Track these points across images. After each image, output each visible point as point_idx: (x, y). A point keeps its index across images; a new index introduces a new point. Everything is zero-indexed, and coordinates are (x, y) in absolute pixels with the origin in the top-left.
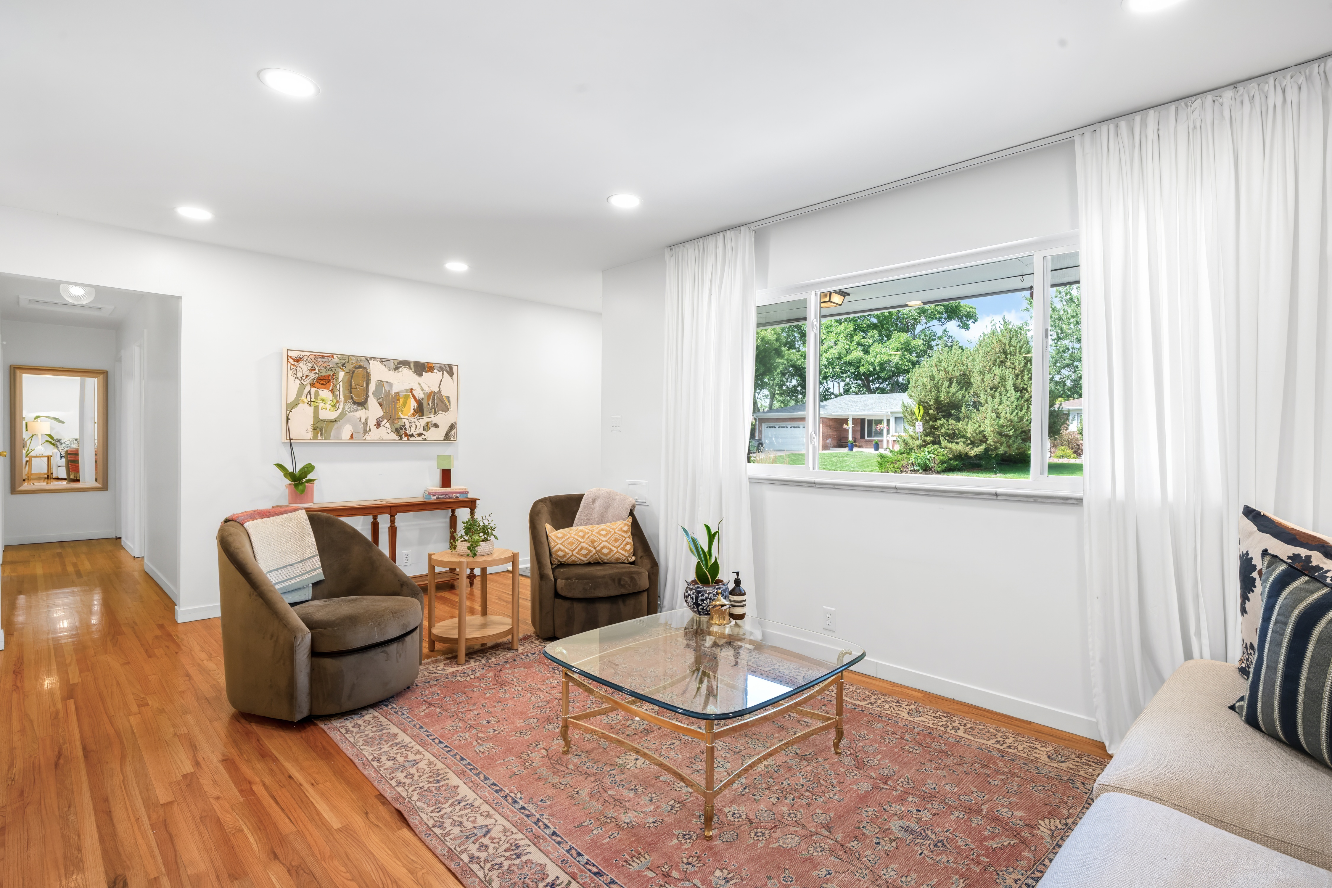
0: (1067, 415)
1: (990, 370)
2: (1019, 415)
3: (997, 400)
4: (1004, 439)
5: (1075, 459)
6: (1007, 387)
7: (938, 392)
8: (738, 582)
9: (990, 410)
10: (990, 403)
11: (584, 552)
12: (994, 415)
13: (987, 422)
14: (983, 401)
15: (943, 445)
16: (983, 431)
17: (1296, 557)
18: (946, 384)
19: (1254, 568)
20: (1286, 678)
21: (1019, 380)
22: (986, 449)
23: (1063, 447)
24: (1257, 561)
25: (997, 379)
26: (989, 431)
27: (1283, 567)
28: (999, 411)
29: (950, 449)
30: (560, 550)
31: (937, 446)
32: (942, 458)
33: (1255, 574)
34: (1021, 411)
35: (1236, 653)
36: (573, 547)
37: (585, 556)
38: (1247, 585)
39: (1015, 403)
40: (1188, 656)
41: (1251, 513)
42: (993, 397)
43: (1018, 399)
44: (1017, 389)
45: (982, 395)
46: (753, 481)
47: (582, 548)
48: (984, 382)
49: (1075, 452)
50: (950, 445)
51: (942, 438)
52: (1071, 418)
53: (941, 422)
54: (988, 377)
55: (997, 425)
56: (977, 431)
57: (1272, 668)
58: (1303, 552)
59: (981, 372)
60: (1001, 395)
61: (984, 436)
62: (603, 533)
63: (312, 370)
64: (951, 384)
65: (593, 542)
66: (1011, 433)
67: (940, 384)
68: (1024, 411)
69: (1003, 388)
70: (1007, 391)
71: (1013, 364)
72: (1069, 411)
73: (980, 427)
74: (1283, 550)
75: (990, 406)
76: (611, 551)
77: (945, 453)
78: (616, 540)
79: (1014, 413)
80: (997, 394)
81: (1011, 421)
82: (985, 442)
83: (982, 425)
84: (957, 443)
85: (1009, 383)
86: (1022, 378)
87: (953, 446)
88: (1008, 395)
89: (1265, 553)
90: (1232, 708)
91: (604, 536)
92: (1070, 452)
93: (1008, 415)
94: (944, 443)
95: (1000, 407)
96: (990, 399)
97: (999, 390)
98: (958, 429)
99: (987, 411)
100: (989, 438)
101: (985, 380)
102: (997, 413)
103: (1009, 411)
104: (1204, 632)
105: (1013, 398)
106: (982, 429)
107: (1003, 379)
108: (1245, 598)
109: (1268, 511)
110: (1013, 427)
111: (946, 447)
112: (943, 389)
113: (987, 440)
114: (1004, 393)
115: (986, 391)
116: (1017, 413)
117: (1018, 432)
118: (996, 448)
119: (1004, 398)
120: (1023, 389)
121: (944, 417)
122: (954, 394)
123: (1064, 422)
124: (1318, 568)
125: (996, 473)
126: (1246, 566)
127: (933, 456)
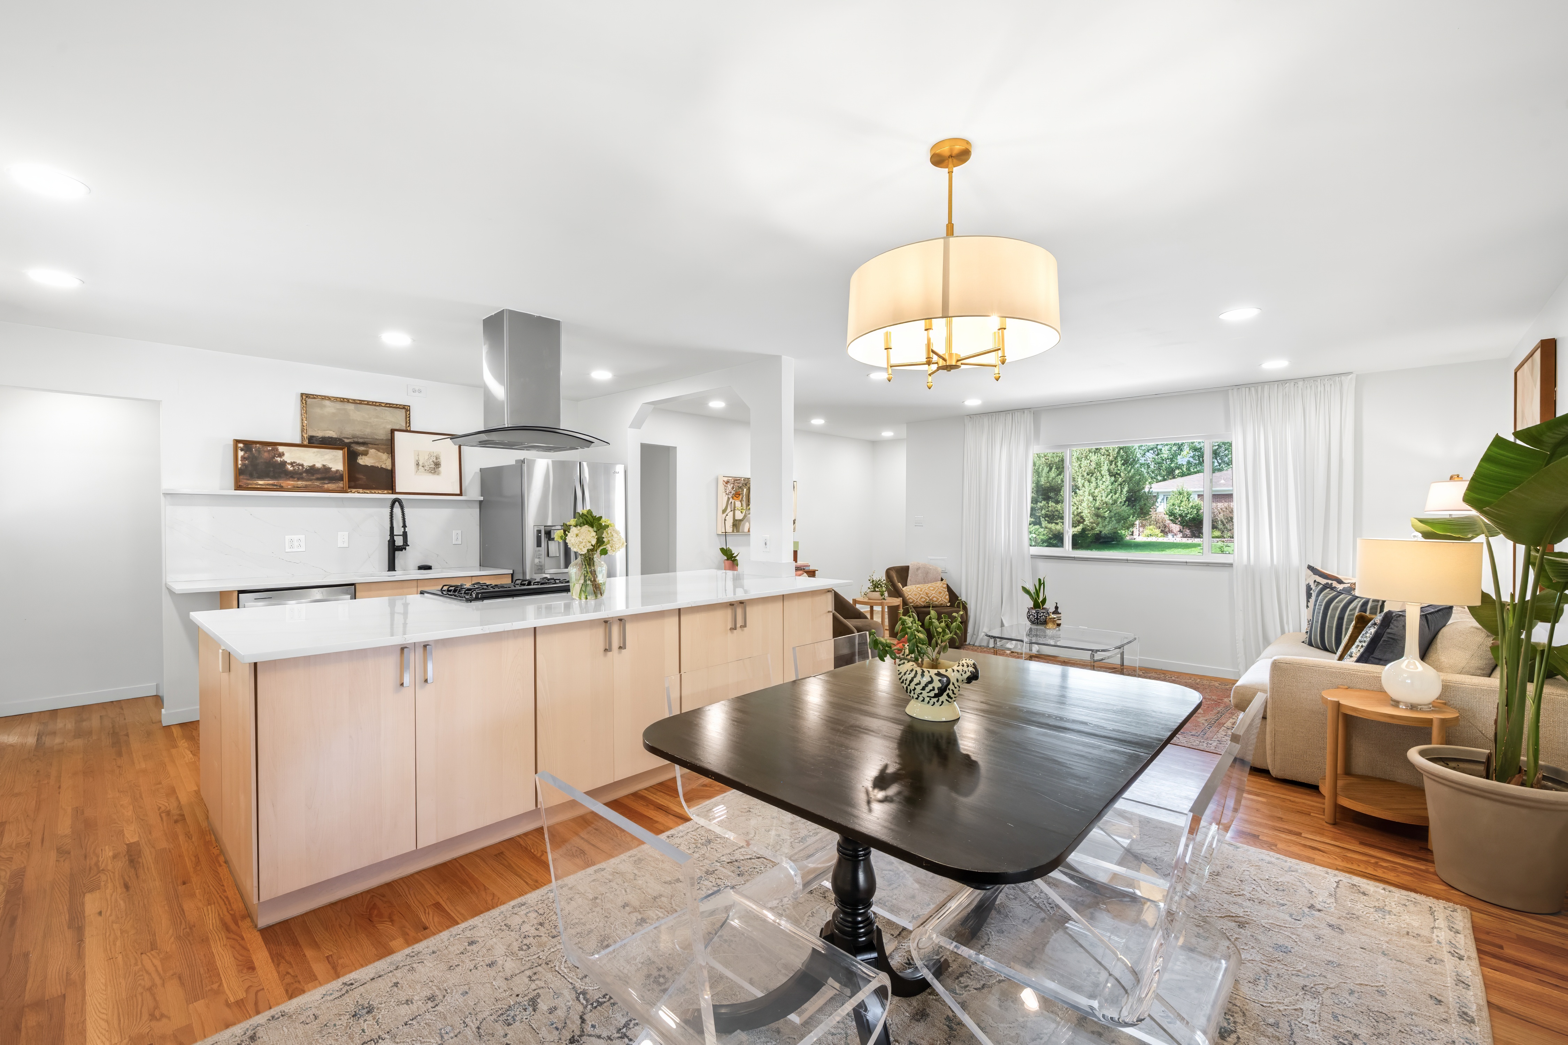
0: (1156, 497)
1: (1086, 457)
2: (1114, 497)
3: (1093, 484)
4: (1100, 519)
5: (1162, 538)
6: (1102, 472)
7: (1039, 477)
8: (1057, 608)
9: (1087, 493)
10: (1086, 487)
11: (924, 600)
12: (1091, 498)
13: (1085, 504)
14: (1080, 485)
15: (1043, 526)
16: (1081, 513)
17: (1327, 583)
18: (1046, 469)
19: (1311, 589)
20: (1321, 624)
21: (1113, 466)
22: (1083, 529)
23: (1151, 527)
24: (1313, 586)
25: (1093, 465)
26: (1086, 513)
27: (1321, 586)
28: (1096, 494)
29: (1050, 529)
30: (910, 598)
31: (1037, 527)
32: (1042, 537)
33: (1312, 592)
34: (1115, 494)
35: (1305, 627)
36: (917, 597)
37: (923, 602)
38: (1309, 595)
39: (1110, 487)
40: (1283, 632)
41: (1310, 568)
42: (1089, 481)
43: (1112, 484)
44: (1111, 474)
45: (1079, 480)
46: (1034, 557)
47: (922, 598)
48: (1081, 467)
49: (1162, 531)
50: (1049, 526)
51: (1042, 519)
52: (1159, 500)
53: (1042, 505)
54: (1084, 463)
55: (1094, 507)
56: (1075, 513)
57: (1317, 622)
58: (1330, 582)
59: (1078, 458)
60: (1097, 479)
61: (1082, 517)
62: (932, 588)
63: (733, 488)
64: (1051, 469)
65: (927, 594)
66: (1106, 514)
67: (1040, 469)
68: (1117, 495)
69: (1098, 474)
70: (1102, 476)
71: (1108, 451)
72: (1158, 493)
73: (1077, 508)
74: (1324, 581)
75: (1087, 490)
76: (938, 599)
77: (1045, 532)
78: (940, 593)
79: (1109, 496)
80: (1093, 479)
81: (1106, 503)
82: (1082, 523)
83: (1080, 507)
84: (1057, 524)
85: (1105, 469)
86: (1115, 464)
87: (1053, 526)
88: (1104, 480)
89: (1315, 581)
90: (1303, 642)
91: (933, 590)
92: (1158, 531)
93: (1104, 498)
94: (1044, 524)
95: (1097, 491)
96: (1087, 484)
97: (1095, 475)
98: (1057, 511)
99: (1084, 495)
100: (1086, 519)
101: (1082, 466)
102: (1093, 497)
103: (1104, 495)
104: (1291, 622)
105: (1108, 483)
106: (1079, 511)
107: (1099, 465)
108: (1308, 601)
109: (1318, 567)
110: (1109, 509)
111: (1046, 528)
112: (1044, 474)
113: (1084, 520)
114: (1099, 478)
115: (1083, 476)
116: (1112, 497)
117: (1112, 514)
118: (1092, 529)
119: (1100, 483)
120: (1117, 473)
121: (1044, 499)
122: (1053, 479)
123: (1153, 504)
124: (1335, 587)
125: (1091, 550)
126: (1309, 588)
127: (1034, 536)
